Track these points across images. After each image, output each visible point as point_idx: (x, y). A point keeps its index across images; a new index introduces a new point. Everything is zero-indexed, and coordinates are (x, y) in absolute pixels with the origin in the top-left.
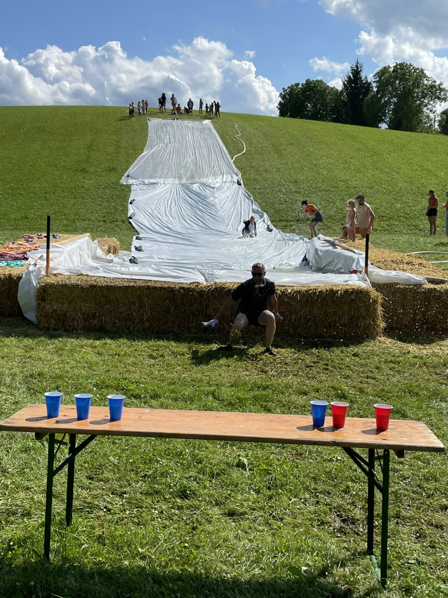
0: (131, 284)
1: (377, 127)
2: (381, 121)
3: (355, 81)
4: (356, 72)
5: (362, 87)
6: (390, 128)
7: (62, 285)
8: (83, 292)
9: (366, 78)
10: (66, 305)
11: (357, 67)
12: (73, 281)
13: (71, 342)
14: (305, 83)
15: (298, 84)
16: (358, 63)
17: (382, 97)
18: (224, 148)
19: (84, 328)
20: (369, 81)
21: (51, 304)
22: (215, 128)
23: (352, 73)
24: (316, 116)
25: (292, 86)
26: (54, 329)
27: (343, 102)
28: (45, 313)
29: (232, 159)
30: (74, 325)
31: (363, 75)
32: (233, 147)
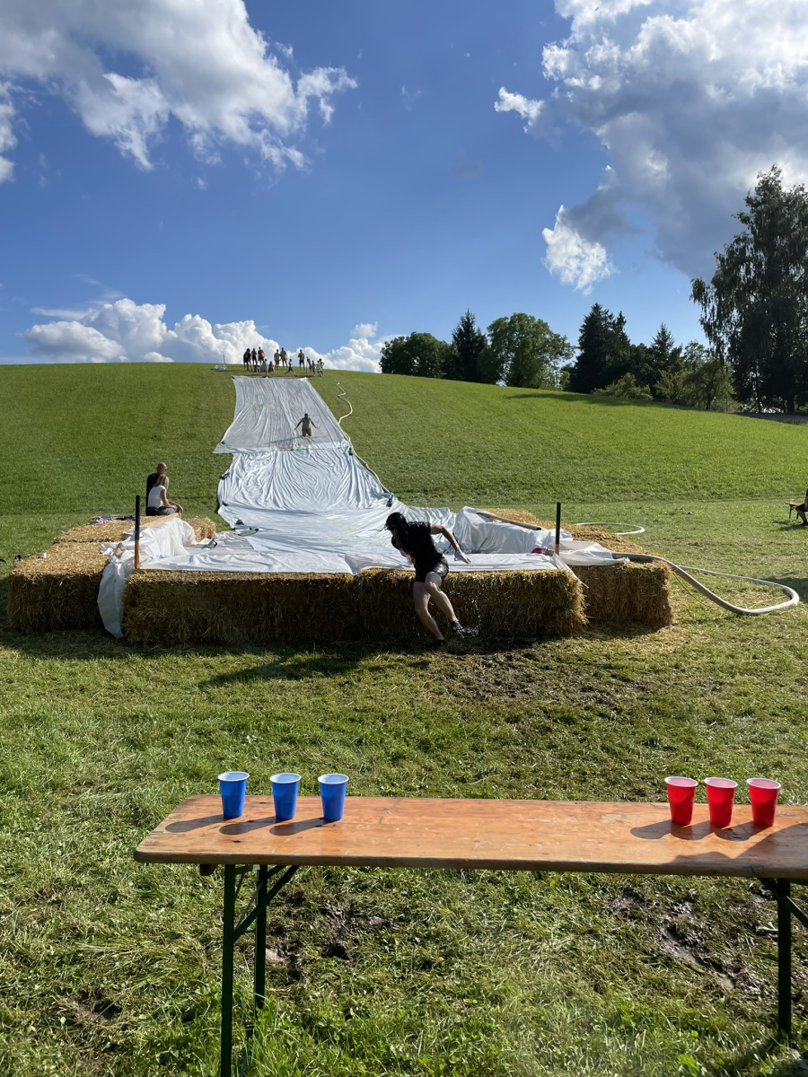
1: (494, 384)
2: (499, 378)
3: (466, 333)
4: (468, 324)
5: (475, 341)
6: (508, 384)
7: (159, 583)
8: (188, 590)
9: (479, 330)
10: (165, 610)
11: (468, 318)
12: (174, 577)
13: (169, 659)
14: (410, 336)
15: (403, 338)
16: (468, 314)
17: (498, 352)
18: (328, 409)
19: (191, 640)
20: (482, 334)
21: (144, 609)
22: (313, 386)
23: (463, 325)
24: (423, 372)
25: (396, 339)
26: (151, 644)
27: (455, 357)
28: (136, 622)
29: (338, 420)
30: (177, 637)
31: (475, 327)
32: (336, 407)
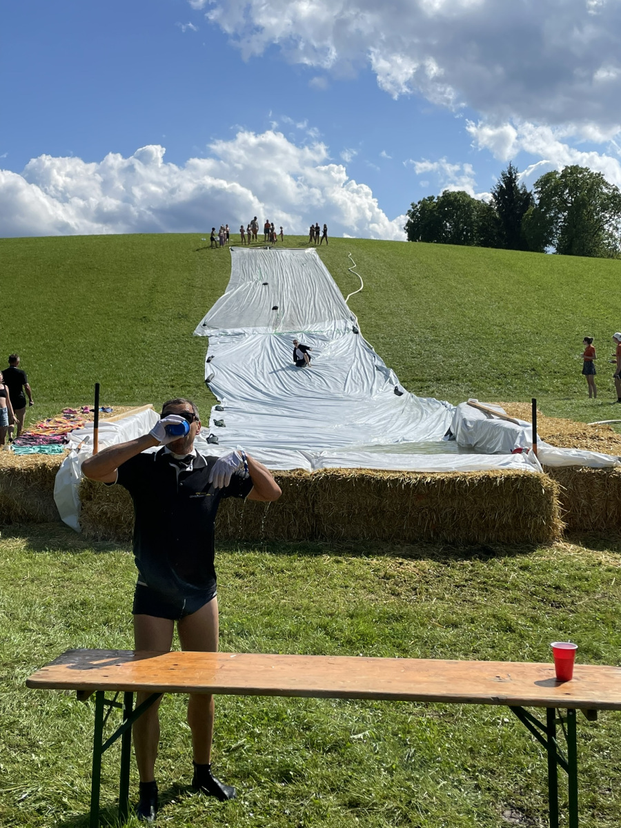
1: (543, 251)
2: (547, 243)
3: (508, 192)
4: (510, 180)
5: (521, 200)
6: (559, 252)
9: (524, 186)
10: (119, 504)
11: (510, 173)
14: (441, 195)
15: (433, 198)
16: (511, 168)
17: (546, 212)
18: (334, 285)
20: (528, 192)
21: (99, 503)
22: (321, 257)
23: (504, 181)
24: (458, 239)
25: (424, 200)
26: (104, 539)
27: (495, 219)
28: (91, 516)
29: (345, 298)
31: (519, 183)
32: (345, 282)
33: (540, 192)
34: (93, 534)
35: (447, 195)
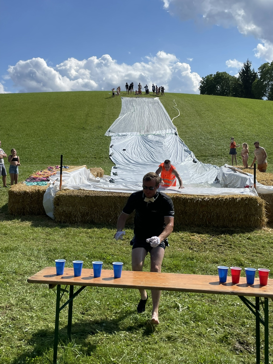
0: (110, 195)
1: (261, 99)
2: (265, 95)
3: (246, 72)
4: (247, 67)
5: (252, 76)
6: (269, 99)
7: (69, 196)
8: (81, 200)
9: (253, 70)
10: (71, 208)
11: (248, 64)
12: (76, 193)
13: (73, 230)
14: (215, 74)
15: (212, 75)
16: (248, 61)
17: (263, 81)
18: (167, 114)
19: (82, 221)
20: (255, 72)
21: (62, 207)
22: (161, 102)
23: (245, 67)
24: (223, 93)
25: (208, 76)
26: (64, 222)
27: (239, 84)
28: (59, 212)
29: (172, 120)
30: (76, 220)
31: (251, 68)
32: (172, 112)
33: (261, 72)
34: (59, 220)
35: (218, 74)
